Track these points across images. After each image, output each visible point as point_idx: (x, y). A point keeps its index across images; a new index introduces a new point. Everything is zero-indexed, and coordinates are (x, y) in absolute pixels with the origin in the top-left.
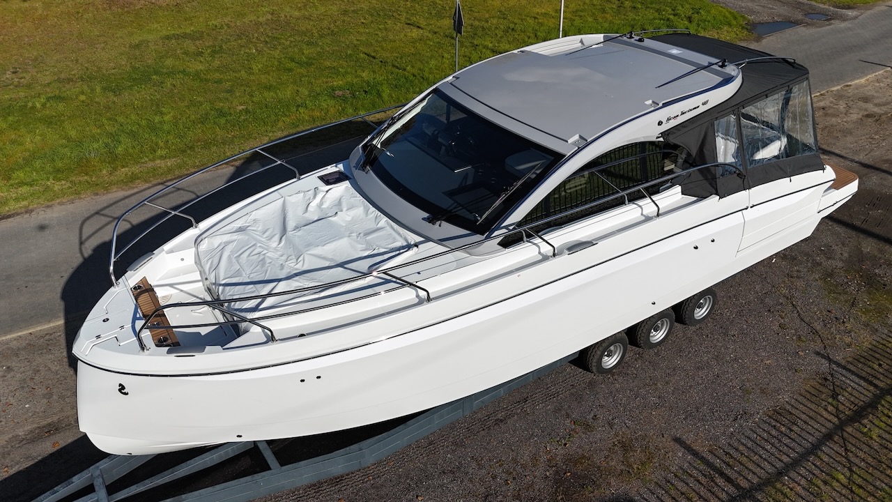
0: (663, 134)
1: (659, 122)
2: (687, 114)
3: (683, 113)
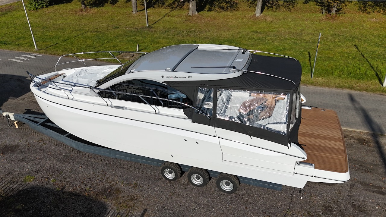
0: (165, 82)
1: (162, 76)
2: (178, 78)
3: (175, 77)
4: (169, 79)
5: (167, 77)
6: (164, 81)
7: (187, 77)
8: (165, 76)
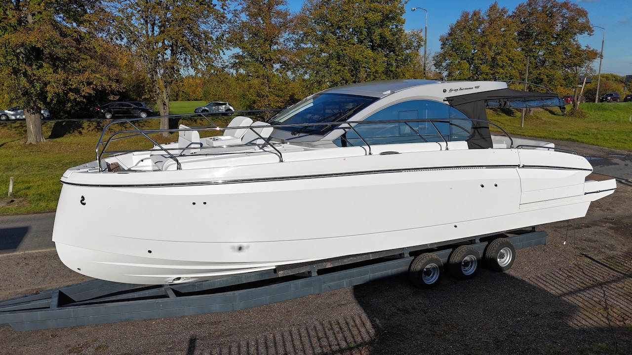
1: (444, 90)
2: (464, 90)
3: (461, 89)
4: (453, 94)
5: (451, 90)
6: (447, 98)
7: (474, 88)
8: (448, 91)
